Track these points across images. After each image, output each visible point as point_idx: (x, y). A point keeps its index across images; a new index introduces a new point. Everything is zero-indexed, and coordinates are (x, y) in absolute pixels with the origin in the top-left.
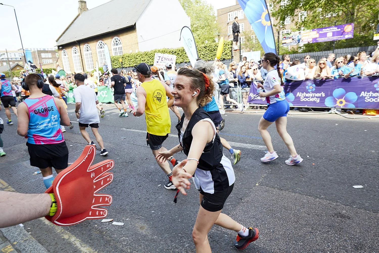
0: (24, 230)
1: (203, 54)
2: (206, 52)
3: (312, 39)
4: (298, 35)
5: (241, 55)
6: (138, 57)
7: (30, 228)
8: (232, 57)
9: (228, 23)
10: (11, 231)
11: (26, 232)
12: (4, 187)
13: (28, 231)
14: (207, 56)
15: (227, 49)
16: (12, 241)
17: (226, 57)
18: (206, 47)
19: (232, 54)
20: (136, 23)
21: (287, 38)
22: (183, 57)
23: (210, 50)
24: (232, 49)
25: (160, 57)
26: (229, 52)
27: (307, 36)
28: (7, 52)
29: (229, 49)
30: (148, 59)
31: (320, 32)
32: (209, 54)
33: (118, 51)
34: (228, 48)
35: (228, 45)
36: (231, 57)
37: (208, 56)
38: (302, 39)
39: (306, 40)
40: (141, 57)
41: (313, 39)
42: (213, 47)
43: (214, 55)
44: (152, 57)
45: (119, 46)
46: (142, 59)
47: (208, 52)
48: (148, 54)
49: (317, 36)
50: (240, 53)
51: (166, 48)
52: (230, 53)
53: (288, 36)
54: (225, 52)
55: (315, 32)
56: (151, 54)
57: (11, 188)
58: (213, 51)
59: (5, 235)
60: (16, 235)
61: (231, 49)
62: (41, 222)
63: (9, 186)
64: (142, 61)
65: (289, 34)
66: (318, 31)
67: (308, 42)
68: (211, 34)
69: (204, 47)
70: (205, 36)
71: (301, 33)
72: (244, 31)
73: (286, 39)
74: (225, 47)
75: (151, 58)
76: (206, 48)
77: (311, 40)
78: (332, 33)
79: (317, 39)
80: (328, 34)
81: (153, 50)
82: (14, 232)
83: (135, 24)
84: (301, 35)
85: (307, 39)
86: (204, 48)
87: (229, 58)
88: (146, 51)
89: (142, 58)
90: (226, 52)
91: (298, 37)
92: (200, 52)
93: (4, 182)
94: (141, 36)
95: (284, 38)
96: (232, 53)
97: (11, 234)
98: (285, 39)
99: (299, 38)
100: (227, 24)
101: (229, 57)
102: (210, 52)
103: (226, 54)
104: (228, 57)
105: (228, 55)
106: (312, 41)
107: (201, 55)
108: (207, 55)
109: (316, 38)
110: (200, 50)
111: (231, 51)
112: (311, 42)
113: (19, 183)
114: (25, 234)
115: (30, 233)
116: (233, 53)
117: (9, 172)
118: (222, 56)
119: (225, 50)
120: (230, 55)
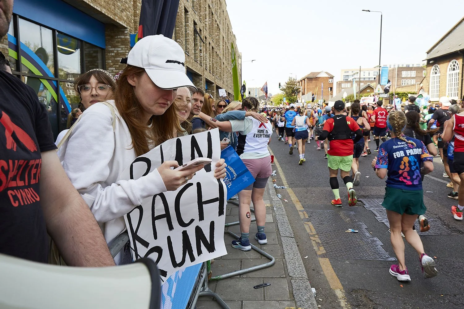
0: (314, 299)
7: (321, 300)
10: (301, 291)
11: (315, 302)
12: (311, 234)
13: (318, 302)
16: (298, 304)
28: (361, 70)
57: (318, 239)
59: (294, 292)
60: (304, 300)
62: (336, 300)
63: (316, 234)
82: (304, 294)
93: (313, 228)
97: (300, 296)
113: (327, 236)
114: (313, 304)
115: (320, 306)
117: (322, 217)
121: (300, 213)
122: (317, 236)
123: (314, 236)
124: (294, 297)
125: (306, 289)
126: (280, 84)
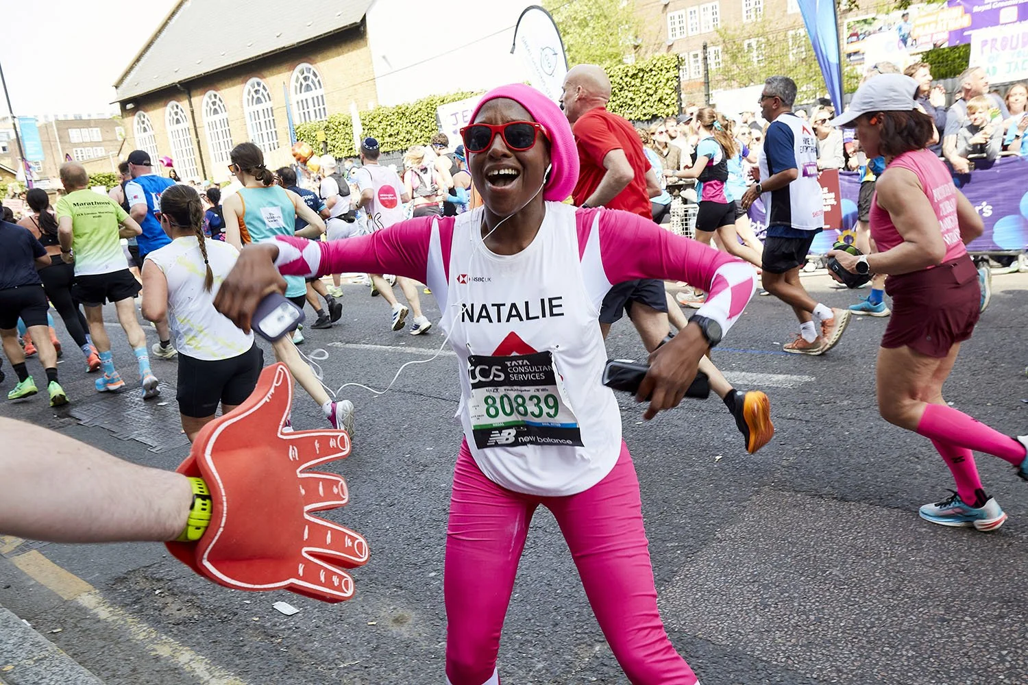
3: (947, 32)
4: (901, 22)
6: (376, 125)
9: (666, 6)
15: (662, 84)
19: (680, 99)
20: (365, 15)
21: (861, 37)
24: (679, 82)
25: (455, 114)
26: (670, 92)
27: (929, 23)
29: (670, 83)
30: (408, 129)
31: (976, 9)
33: (311, 109)
34: (668, 80)
35: (664, 71)
36: (677, 108)
38: (914, 35)
39: (928, 39)
40: (384, 123)
41: (950, 32)
42: (618, 80)
43: (622, 107)
44: (422, 123)
45: (314, 93)
46: (390, 130)
48: (407, 114)
49: (966, 21)
50: (708, 95)
51: (465, 91)
52: (673, 95)
53: (866, 28)
55: (958, 11)
56: (419, 114)
58: (617, 91)
61: (676, 84)
64: (390, 136)
65: (871, 21)
66: (967, 6)
67: (935, 45)
68: (612, 43)
70: (592, 51)
71: (910, 16)
72: (719, 27)
73: (858, 39)
74: (655, 79)
75: (417, 124)
77: (946, 36)
78: (1015, 9)
79: (966, 33)
80: (1002, 12)
81: (422, 98)
83: (364, 19)
84: (908, 22)
85: (932, 35)
88: (400, 104)
89: (389, 127)
90: (660, 91)
91: (900, 29)
94: (384, 57)
95: (852, 35)
96: (679, 95)
98: (854, 38)
99: (902, 33)
100: (662, 7)
101: (670, 111)
103: (660, 100)
104: (667, 111)
105: (667, 102)
106: (949, 40)
109: (963, 30)
111: (677, 90)
112: (945, 45)
116: (682, 96)
118: (649, 108)
119: (657, 85)
120: (673, 102)
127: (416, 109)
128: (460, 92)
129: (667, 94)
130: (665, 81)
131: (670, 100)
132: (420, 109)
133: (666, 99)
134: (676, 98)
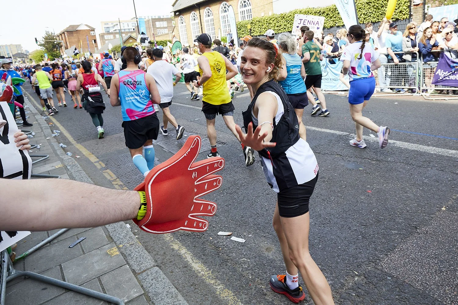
0: (131, 233)
1: (364, 14)
2: (370, 11)
5: (425, 12)
6: (271, 22)
7: (137, 231)
8: (411, 15)
10: (117, 231)
11: (132, 235)
12: (112, 179)
13: (135, 234)
14: (370, 16)
15: (402, 4)
16: (118, 242)
17: (401, 17)
18: (369, 2)
19: (410, 12)
22: (334, 19)
23: (375, 6)
24: (411, 3)
25: (301, 20)
26: (405, 8)
29: (406, 4)
30: (285, 24)
32: (374, 12)
33: (246, 15)
36: (409, 16)
37: (372, 16)
40: (275, 21)
43: (382, 15)
44: (291, 21)
45: (247, 8)
46: (277, 24)
47: (373, 10)
48: (285, 17)
50: (424, 10)
51: (310, 7)
52: (407, 9)
54: (399, 8)
56: (290, 17)
57: (119, 182)
58: (380, 8)
59: (111, 235)
60: (122, 237)
61: (409, 4)
63: (117, 178)
64: (277, 26)
69: (367, 3)
75: (289, 22)
76: (370, 4)
81: (292, 10)
82: (120, 233)
86: (366, 5)
87: (405, 18)
88: (282, 13)
89: (277, 23)
90: (401, 8)
92: (360, 10)
93: (113, 174)
96: (410, 10)
97: (118, 235)
102: (375, 10)
103: (401, 12)
104: (403, 17)
107: (361, 15)
108: (370, 14)
110: (360, 8)
111: (409, 7)
114: (132, 237)
115: (137, 236)
116: (412, 11)
117: (118, 162)
118: (395, 15)
119: (400, 5)
120: (407, 12)
121: (96, 164)
122: (118, 180)
123: (115, 180)
124: (112, 239)
125: (121, 228)
126: (36, 39)
127: (288, 16)
128: (308, 8)
129: (404, 9)
130: (404, 3)
131: (405, 12)
132: (291, 15)
133: (403, 11)
134: (409, 11)
